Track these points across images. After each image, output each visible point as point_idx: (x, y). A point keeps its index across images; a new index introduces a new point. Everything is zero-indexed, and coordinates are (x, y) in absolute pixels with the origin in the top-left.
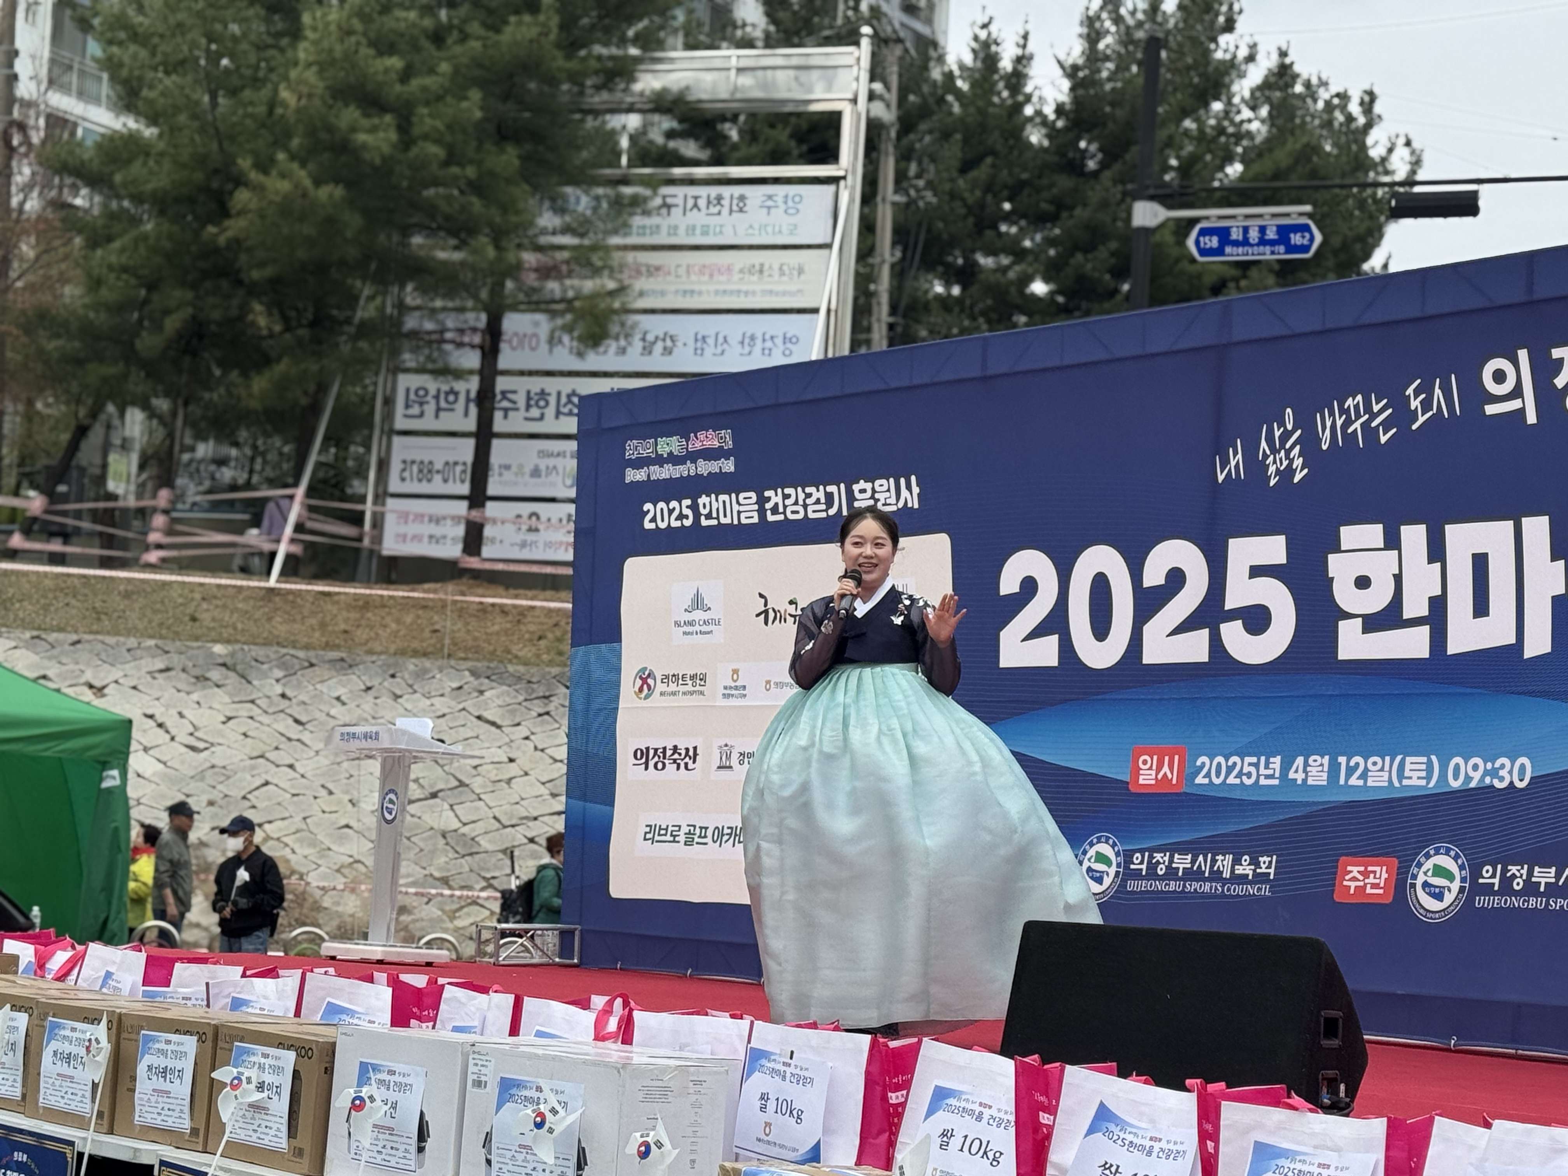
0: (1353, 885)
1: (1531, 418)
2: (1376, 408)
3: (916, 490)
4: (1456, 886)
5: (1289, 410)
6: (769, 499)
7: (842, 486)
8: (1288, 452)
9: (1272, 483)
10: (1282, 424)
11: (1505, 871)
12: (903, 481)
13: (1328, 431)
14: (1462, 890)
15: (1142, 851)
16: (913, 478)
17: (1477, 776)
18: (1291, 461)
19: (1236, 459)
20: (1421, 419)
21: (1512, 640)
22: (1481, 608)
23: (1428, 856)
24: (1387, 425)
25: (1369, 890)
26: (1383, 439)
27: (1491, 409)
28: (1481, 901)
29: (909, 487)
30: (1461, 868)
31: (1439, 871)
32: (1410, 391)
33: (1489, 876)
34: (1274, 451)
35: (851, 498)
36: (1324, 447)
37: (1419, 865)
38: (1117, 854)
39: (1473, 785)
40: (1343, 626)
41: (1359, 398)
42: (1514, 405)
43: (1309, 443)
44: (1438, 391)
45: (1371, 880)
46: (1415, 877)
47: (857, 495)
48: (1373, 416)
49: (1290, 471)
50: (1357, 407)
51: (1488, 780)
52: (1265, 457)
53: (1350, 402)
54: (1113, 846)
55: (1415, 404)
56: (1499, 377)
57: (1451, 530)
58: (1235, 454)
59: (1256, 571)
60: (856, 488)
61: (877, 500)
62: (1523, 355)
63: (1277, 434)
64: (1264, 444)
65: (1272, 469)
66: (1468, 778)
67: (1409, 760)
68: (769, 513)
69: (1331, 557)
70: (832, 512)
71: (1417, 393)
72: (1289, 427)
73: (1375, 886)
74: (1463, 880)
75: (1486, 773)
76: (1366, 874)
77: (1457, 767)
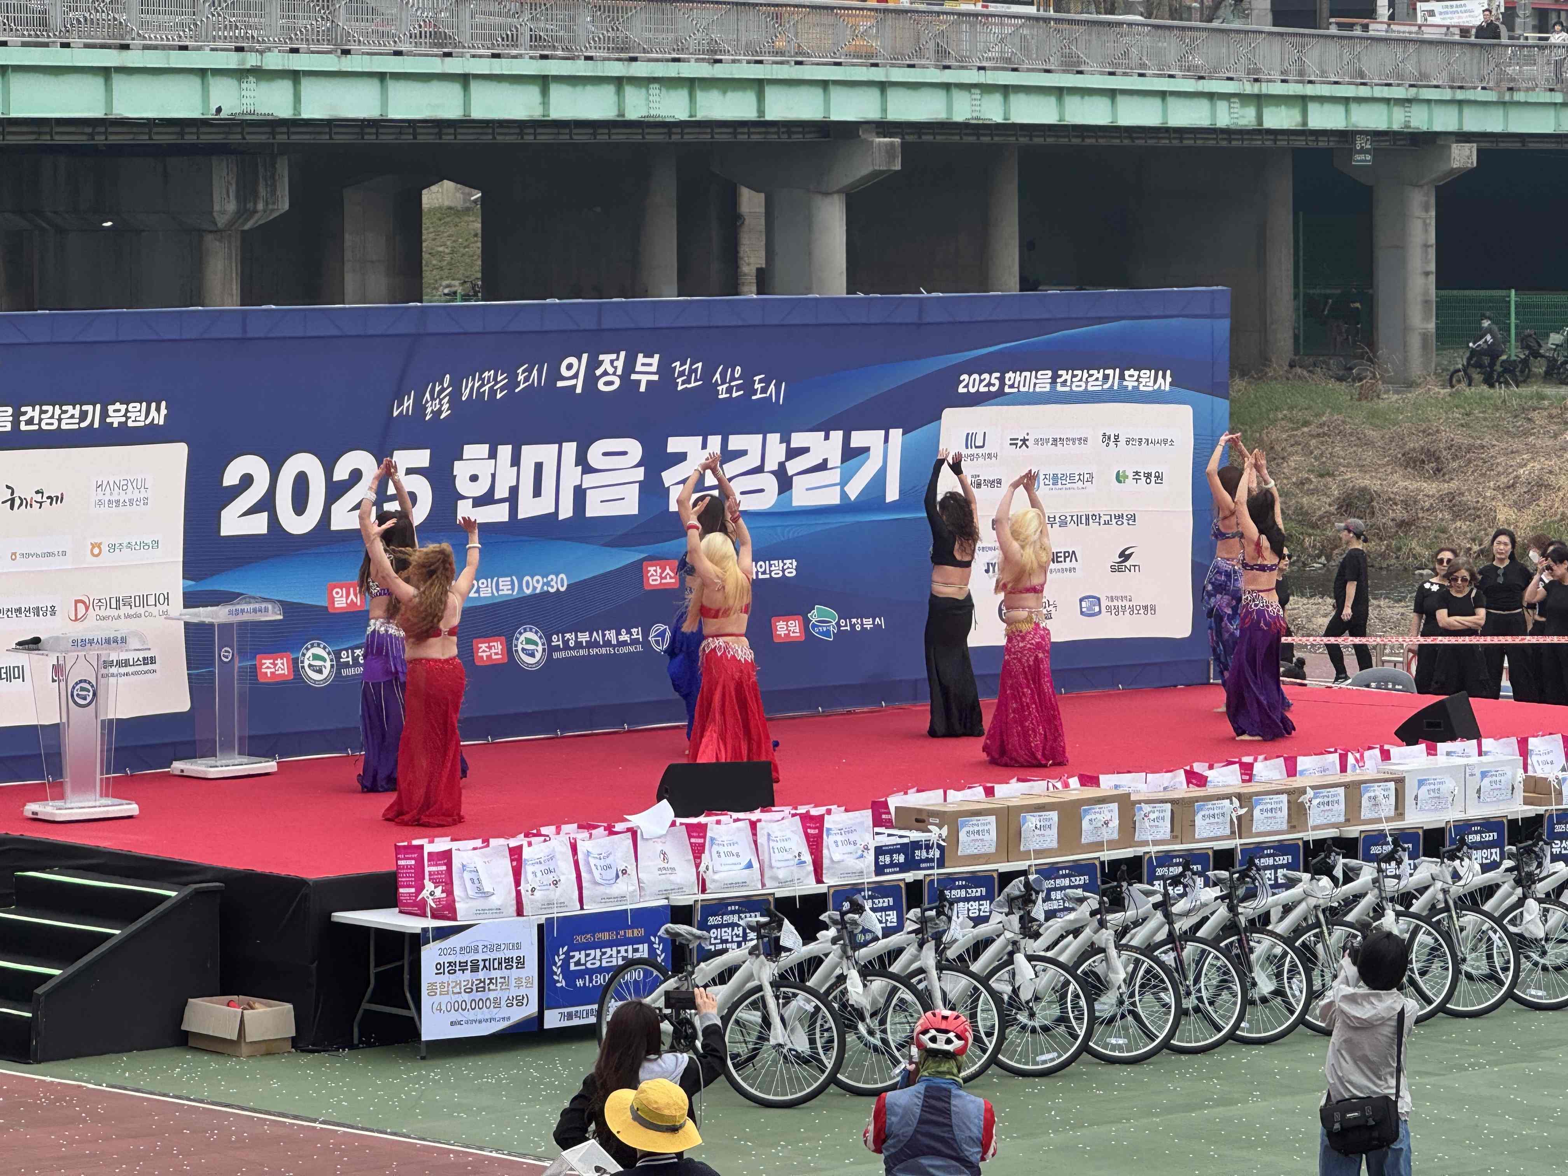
0: (484, 655)
1: (579, 390)
2: (499, 379)
3: (164, 411)
4: (540, 648)
5: (448, 376)
6: (25, 413)
7: (98, 407)
8: (441, 400)
9: (427, 418)
10: (442, 383)
11: (563, 637)
12: (153, 405)
13: (468, 390)
14: (544, 650)
15: (346, 650)
16: (163, 404)
17: (539, 586)
18: (442, 406)
19: (408, 403)
20: (522, 386)
21: (552, 510)
22: (537, 493)
23: (521, 634)
24: (502, 389)
25: (494, 657)
26: (499, 396)
27: (560, 384)
28: (555, 655)
29: (158, 410)
30: (541, 638)
31: (529, 641)
32: (520, 371)
33: (557, 641)
34: (433, 399)
35: (104, 414)
36: (464, 399)
37: (517, 639)
38: (329, 653)
39: (538, 591)
40: (460, 503)
41: (492, 372)
42: (573, 382)
43: (455, 396)
44: (535, 372)
45: (493, 651)
46: (516, 646)
47: (111, 413)
48: (497, 383)
49: (440, 411)
50: (489, 377)
51: (545, 588)
52: (427, 402)
53: (486, 374)
54: (324, 648)
55: (521, 378)
56: (569, 367)
57: (525, 448)
58: (409, 399)
59: (410, 471)
60: (111, 408)
61: (128, 418)
62: (585, 356)
63: (437, 389)
64: (427, 395)
65: (429, 410)
66: (535, 588)
67: (501, 580)
68: (23, 424)
69: (457, 464)
70: (84, 425)
71: (523, 372)
72: (445, 386)
73: (496, 654)
74: (543, 644)
75: (544, 584)
76: (490, 648)
77: (528, 582)
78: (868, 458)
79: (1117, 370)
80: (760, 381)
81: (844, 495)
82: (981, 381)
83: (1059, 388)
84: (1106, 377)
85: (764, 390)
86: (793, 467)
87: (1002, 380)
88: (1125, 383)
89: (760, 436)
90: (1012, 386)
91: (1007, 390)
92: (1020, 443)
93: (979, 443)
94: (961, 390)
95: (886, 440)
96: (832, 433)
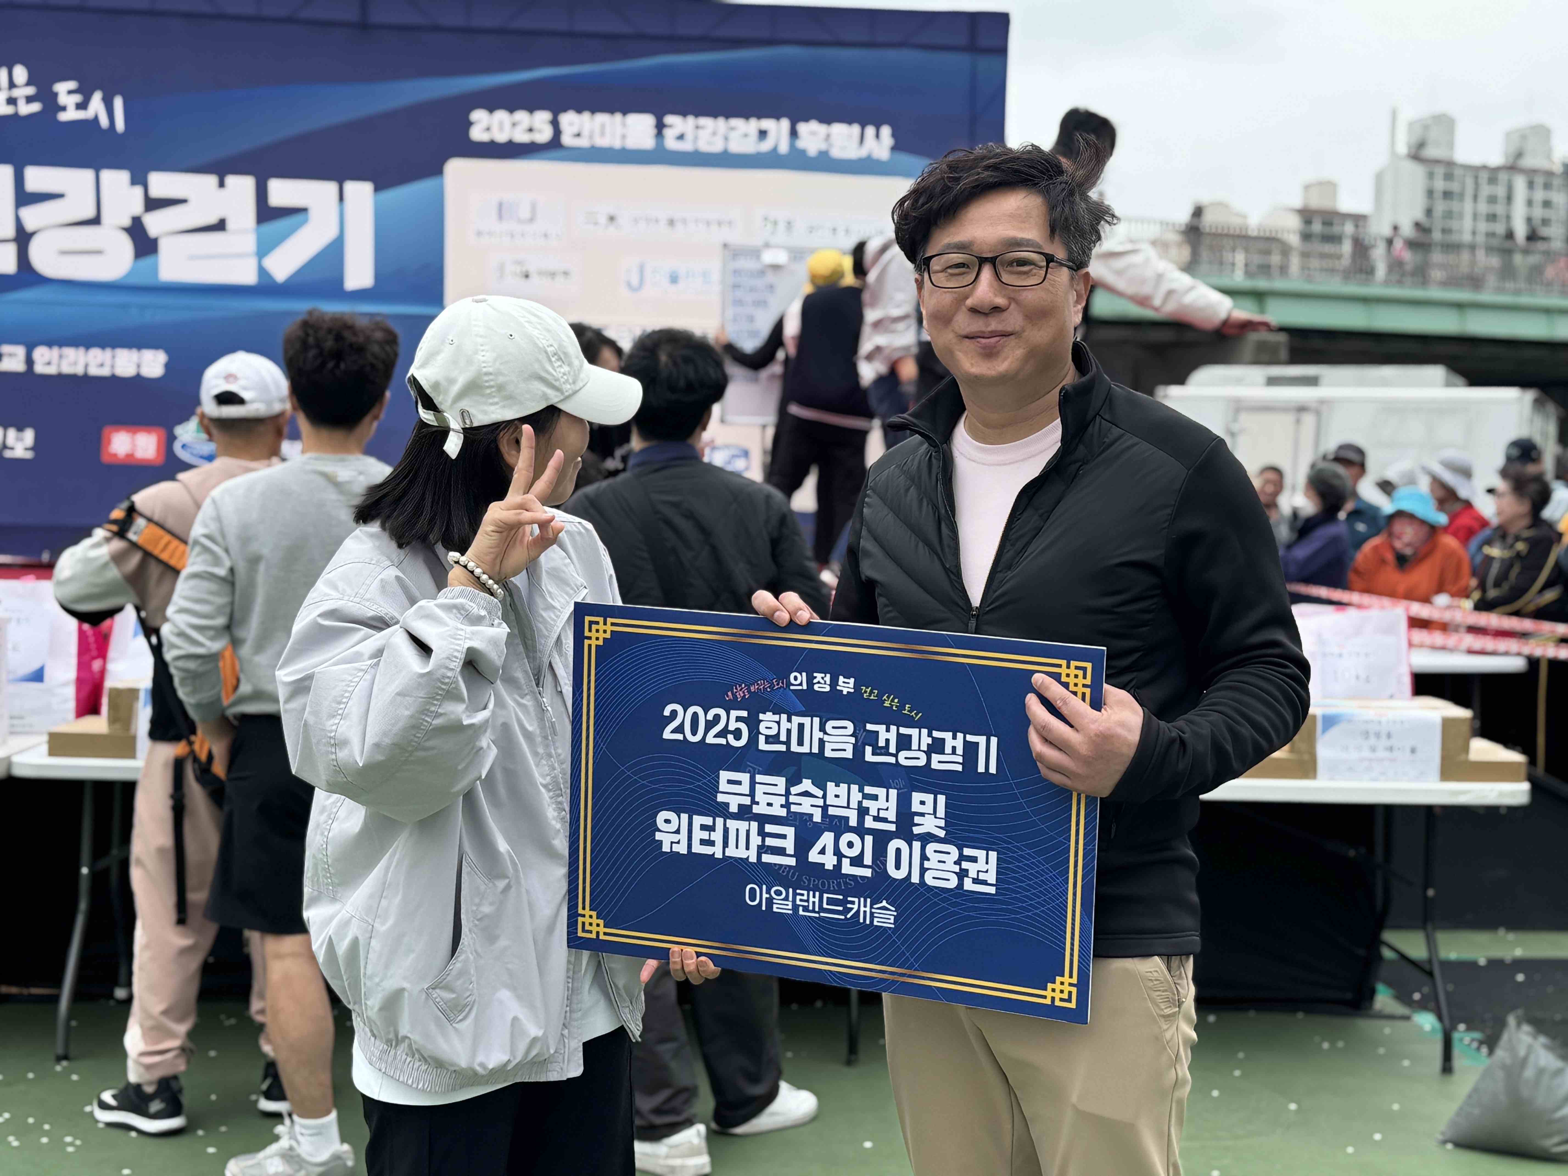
78: (306, 221)
79: (785, 123)
80: (70, 92)
81: (262, 272)
82: (514, 125)
83: (671, 143)
84: (763, 134)
85: (82, 106)
86: (155, 223)
87: (555, 123)
88: (801, 144)
89: (88, 175)
90: (578, 135)
91: (567, 139)
92: (603, 220)
93: (525, 213)
94: (477, 134)
95: (341, 198)
96: (232, 180)
